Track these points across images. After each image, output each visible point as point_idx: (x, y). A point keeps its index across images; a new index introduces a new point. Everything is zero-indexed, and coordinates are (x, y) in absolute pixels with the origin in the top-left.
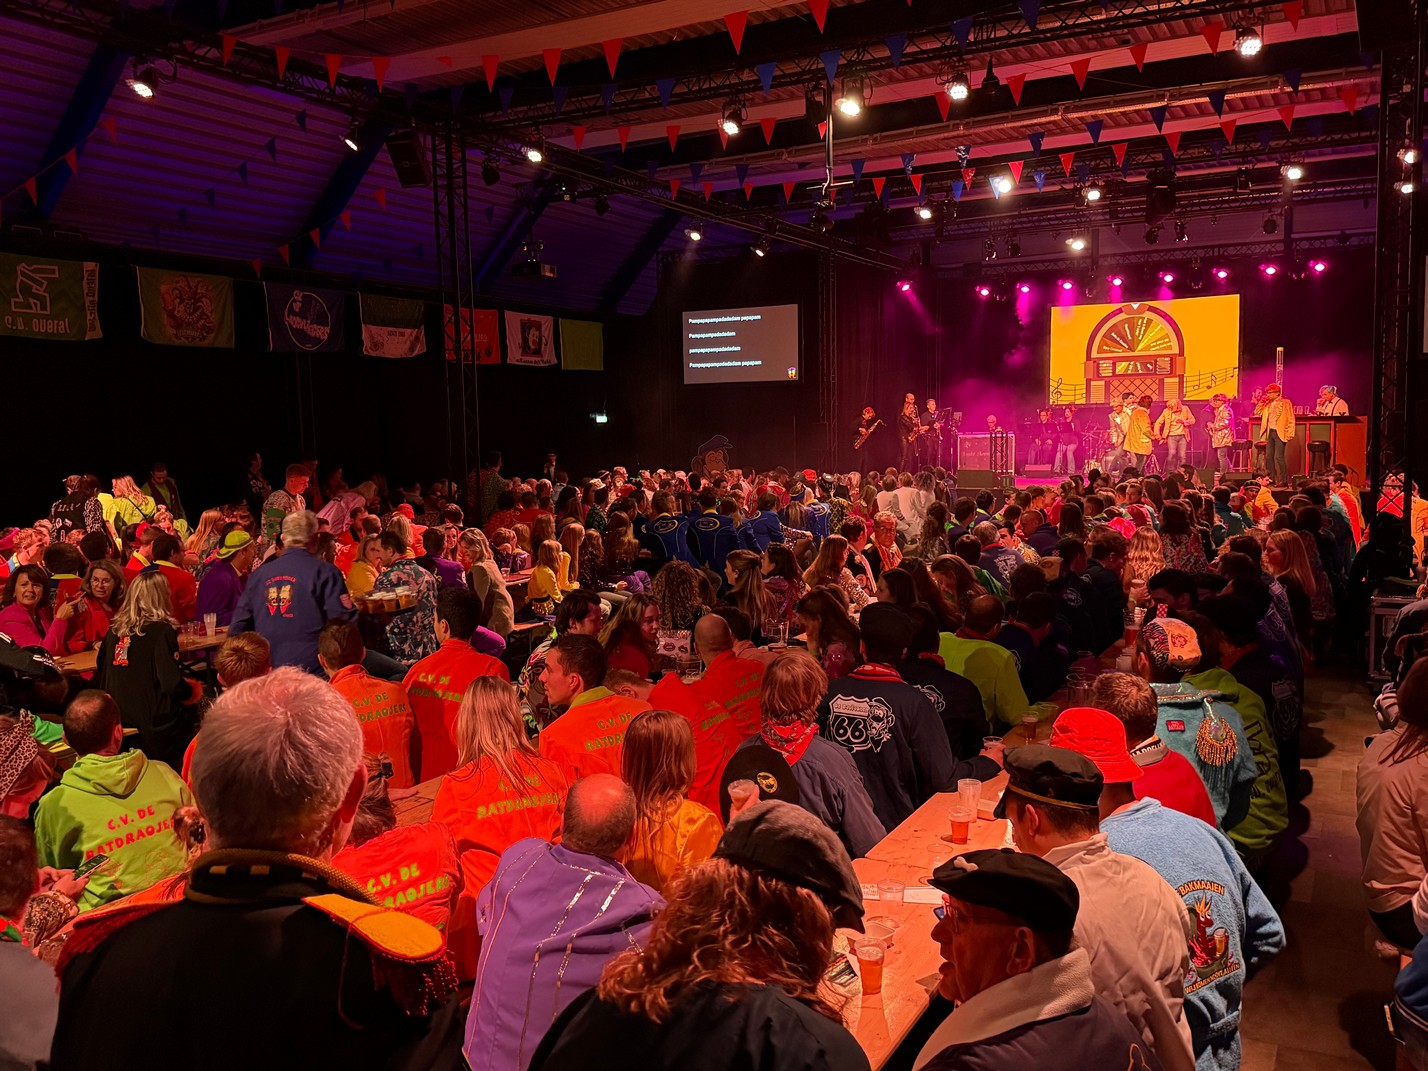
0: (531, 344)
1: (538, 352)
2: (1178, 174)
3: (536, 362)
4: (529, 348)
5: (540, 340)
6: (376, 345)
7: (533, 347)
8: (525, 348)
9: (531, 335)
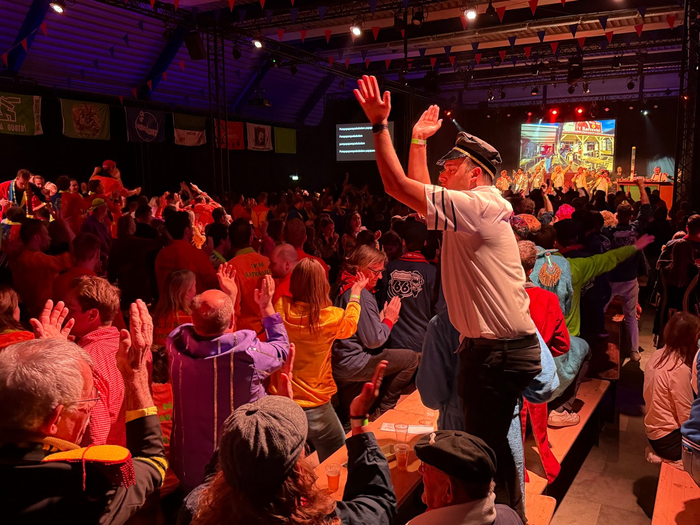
1: (263, 144)
2: (584, 59)
3: (262, 149)
4: (259, 142)
5: (264, 138)
6: (181, 139)
7: (261, 141)
8: (257, 142)
9: (260, 135)
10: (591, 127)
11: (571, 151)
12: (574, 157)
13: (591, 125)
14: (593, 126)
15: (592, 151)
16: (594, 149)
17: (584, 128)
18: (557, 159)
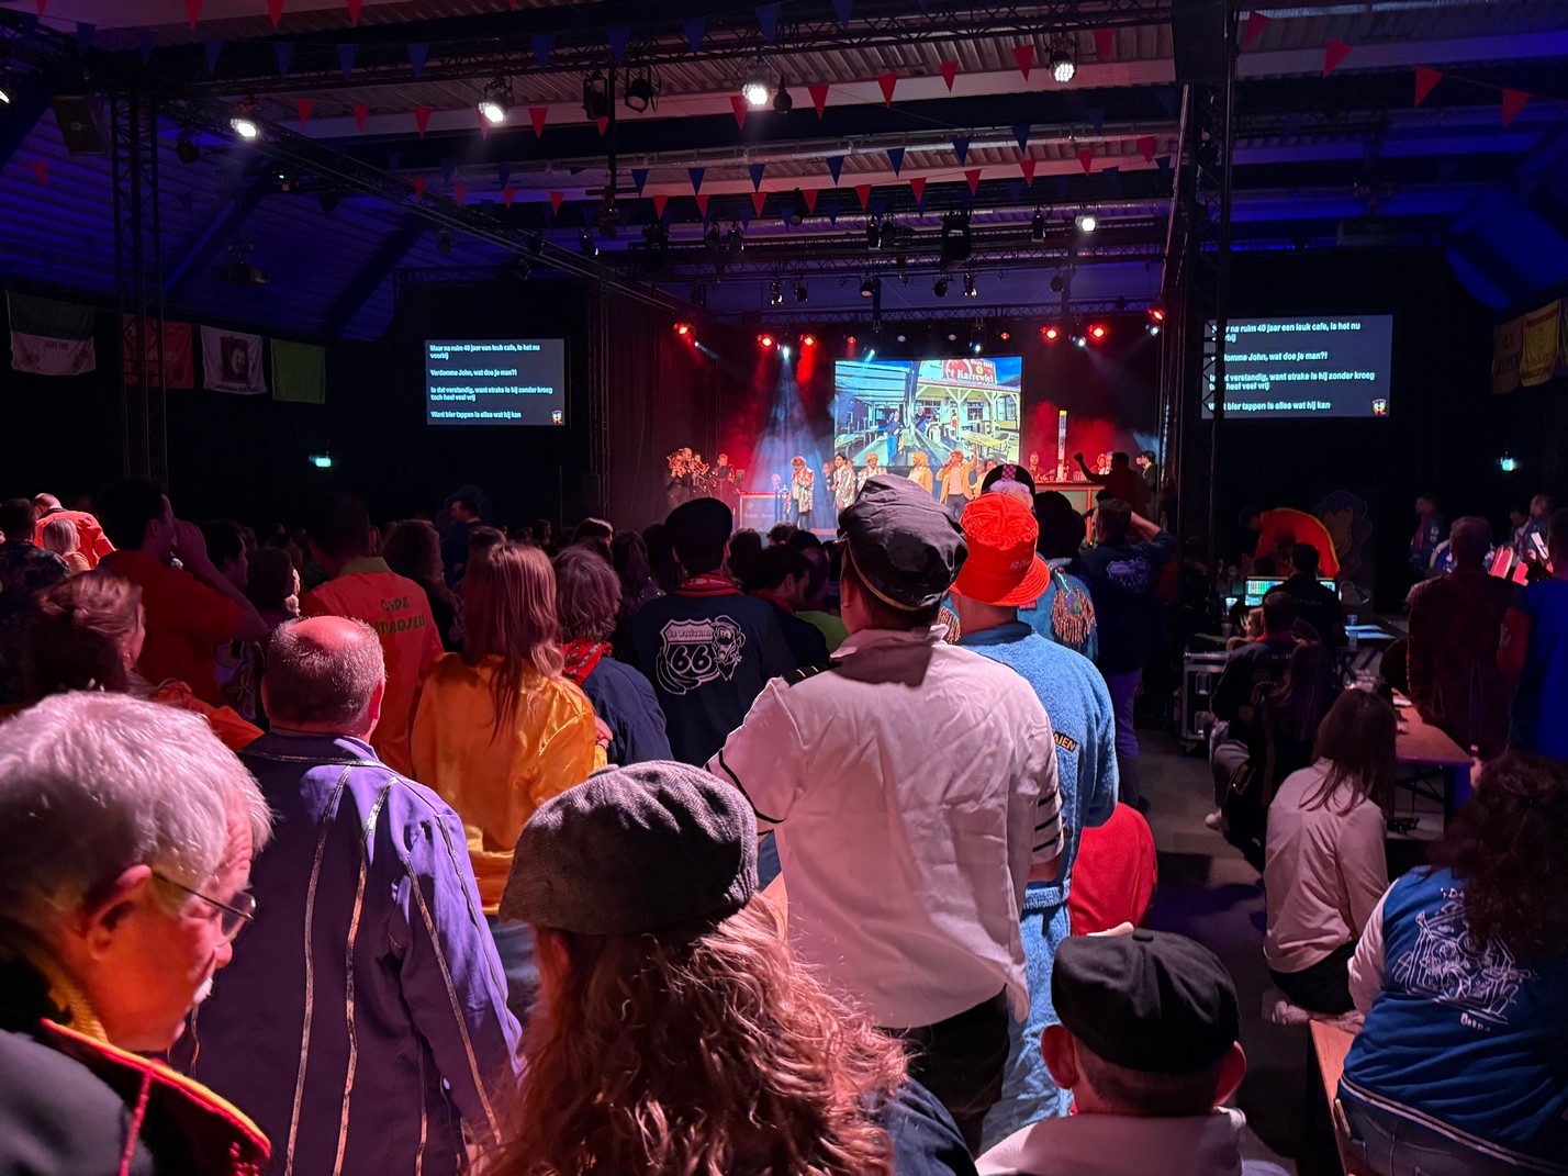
0: (234, 366)
1: (243, 377)
3: (240, 390)
4: (233, 372)
5: (247, 363)
6: (29, 359)
7: (237, 371)
8: (227, 373)
9: (234, 357)
10: (975, 372)
11: (936, 420)
12: (942, 434)
13: (974, 367)
14: (980, 370)
15: (978, 421)
16: (981, 417)
17: (960, 373)
18: (908, 436)
